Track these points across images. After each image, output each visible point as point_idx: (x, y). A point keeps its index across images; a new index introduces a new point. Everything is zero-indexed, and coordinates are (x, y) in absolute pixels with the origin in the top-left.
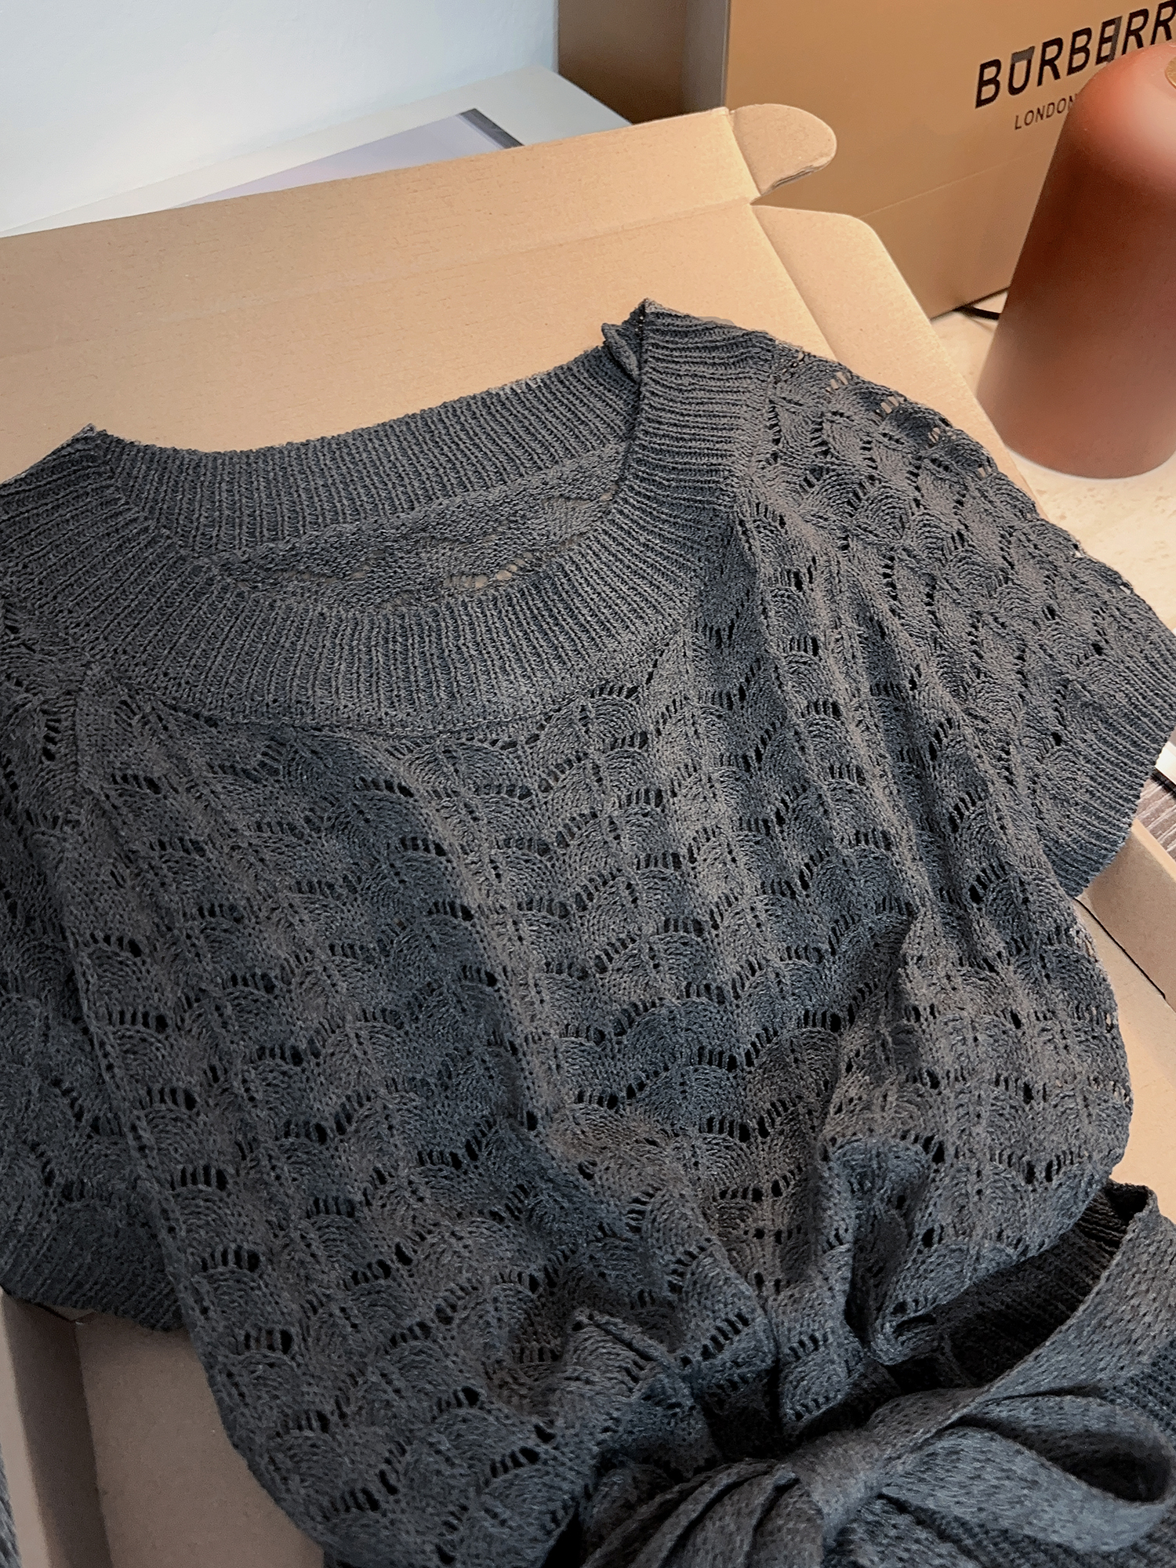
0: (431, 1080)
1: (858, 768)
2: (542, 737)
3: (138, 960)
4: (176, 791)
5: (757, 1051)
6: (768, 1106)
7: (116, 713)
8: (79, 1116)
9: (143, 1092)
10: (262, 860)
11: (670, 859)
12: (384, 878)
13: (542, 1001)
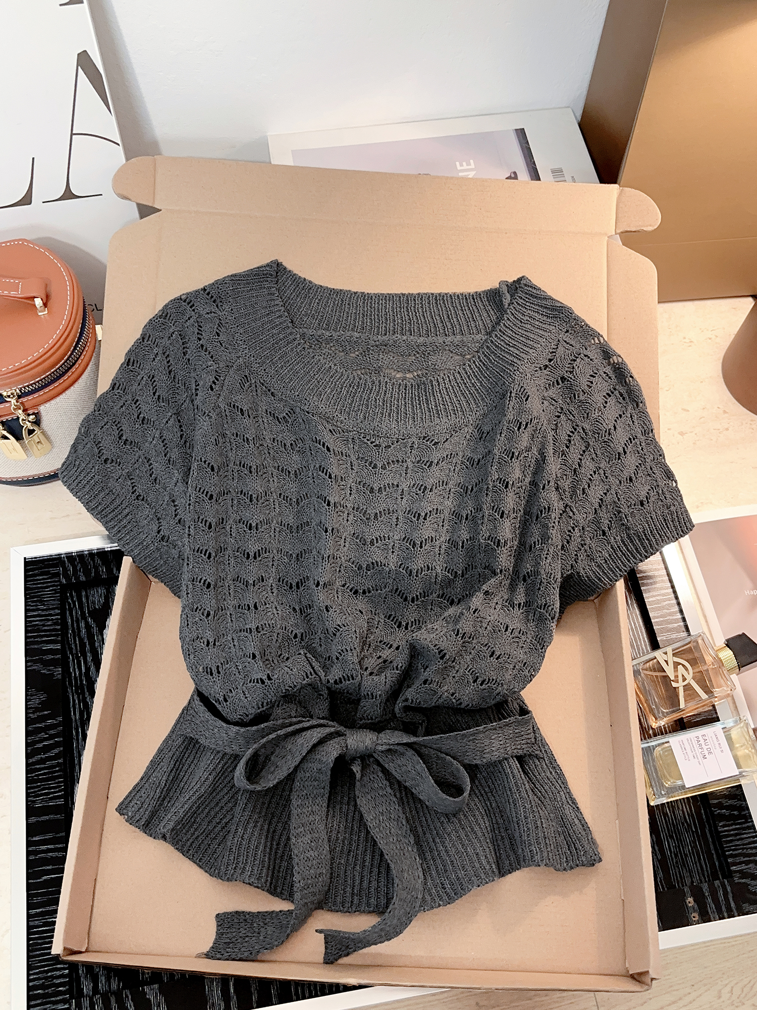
0: (294, 556)
1: (503, 511)
2: (392, 448)
3: (212, 473)
4: (249, 417)
5: (418, 599)
6: (413, 620)
7: (241, 380)
8: (176, 515)
9: (196, 517)
10: (269, 453)
11: (417, 515)
12: (309, 477)
13: (344, 546)
